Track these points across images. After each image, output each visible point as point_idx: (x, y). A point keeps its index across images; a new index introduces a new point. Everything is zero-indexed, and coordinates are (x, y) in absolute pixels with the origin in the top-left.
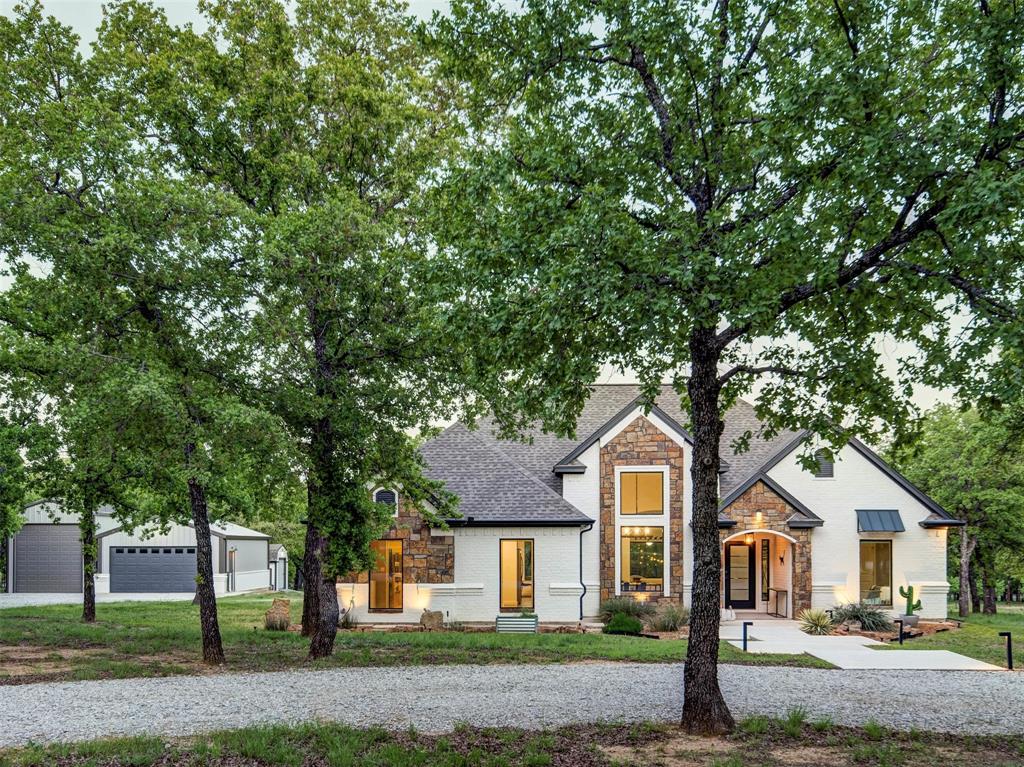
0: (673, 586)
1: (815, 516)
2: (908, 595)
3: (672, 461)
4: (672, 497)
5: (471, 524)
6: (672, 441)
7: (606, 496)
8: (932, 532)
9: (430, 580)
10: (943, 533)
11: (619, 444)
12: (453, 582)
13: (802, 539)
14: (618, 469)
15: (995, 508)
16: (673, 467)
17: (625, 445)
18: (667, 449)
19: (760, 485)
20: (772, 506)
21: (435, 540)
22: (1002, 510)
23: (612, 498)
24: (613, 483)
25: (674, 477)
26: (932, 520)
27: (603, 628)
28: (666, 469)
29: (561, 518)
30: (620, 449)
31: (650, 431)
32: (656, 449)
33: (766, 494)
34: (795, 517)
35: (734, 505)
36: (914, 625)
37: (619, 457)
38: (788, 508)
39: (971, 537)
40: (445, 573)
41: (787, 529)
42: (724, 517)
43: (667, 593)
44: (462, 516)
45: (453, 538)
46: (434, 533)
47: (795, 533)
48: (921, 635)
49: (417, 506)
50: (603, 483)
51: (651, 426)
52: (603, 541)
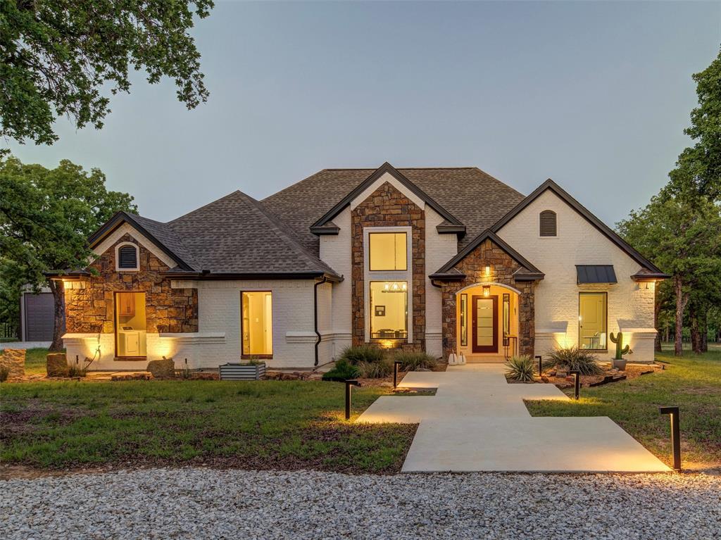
0: (415, 334)
1: (537, 270)
2: (618, 340)
3: (415, 222)
4: (414, 254)
5: (205, 276)
6: (414, 204)
7: (356, 254)
8: (642, 284)
9: (171, 330)
10: (652, 285)
11: (368, 207)
12: (196, 330)
13: (526, 291)
14: (366, 230)
15: (703, 270)
16: (415, 228)
17: (373, 209)
18: (410, 212)
19: (489, 242)
20: (499, 261)
21: (175, 292)
22: (709, 273)
23: (362, 256)
24: (362, 243)
25: (417, 237)
26: (642, 273)
27: (325, 374)
28: (409, 229)
29: (294, 271)
30: (368, 212)
31: (395, 196)
32: (400, 211)
33: (494, 251)
34: (519, 271)
35: (466, 260)
36: (622, 368)
37: (367, 220)
38: (514, 263)
39: (685, 294)
40: (186, 322)
41: (513, 282)
42: (456, 271)
43: (410, 340)
44: (198, 270)
45: (195, 291)
46: (174, 285)
47: (519, 286)
48: (624, 378)
49: (158, 260)
50: (353, 243)
51: (395, 191)
52: (354, 295)
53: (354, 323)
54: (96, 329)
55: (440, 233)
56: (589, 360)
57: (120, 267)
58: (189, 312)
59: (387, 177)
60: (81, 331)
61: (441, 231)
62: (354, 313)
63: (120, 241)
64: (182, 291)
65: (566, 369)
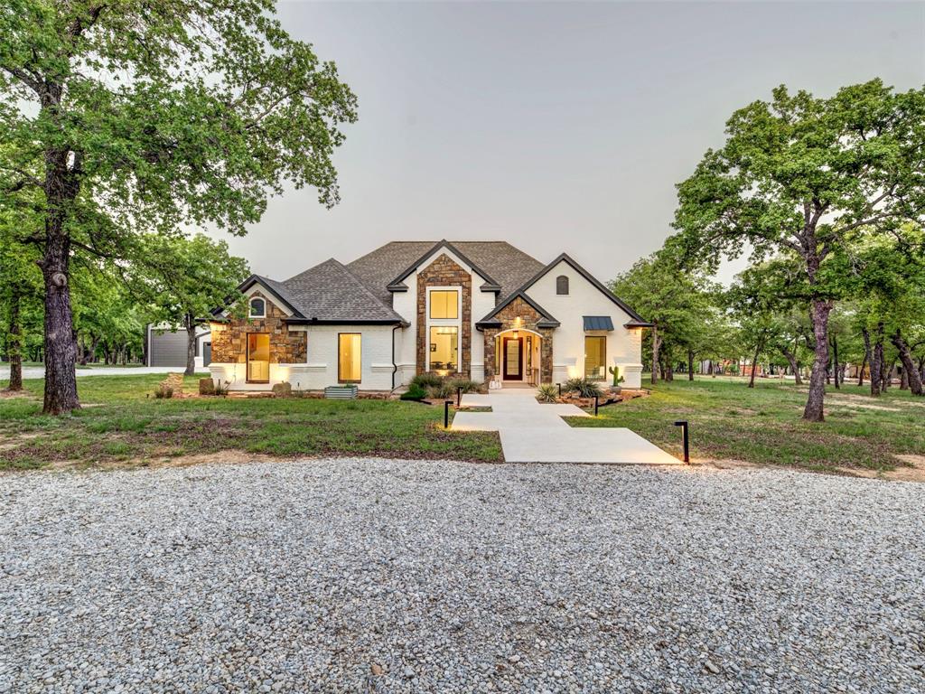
0: (463, 366)
1: (555, 320)
2: (614, 372)
3: (464, 283)
4: (463, 307)
5: (315, 322)
6: (464, 270)
7: (420, 306)
8: (632, 331)
9: (288, 361)
10: (639, 332)
11: (429, 272)
12: (306, 362)
13: (546, 335)
14: (428, 289)
15: (673, 320)
16: (464, 287)
17: (433, 273)
18: (461, 276)
19: (519, 298)
20: (527, 313)
21: (291, 333)
22: (677, 321)
23: (425, 308)
24: (425, 298)
25: (465, 294)
26: (632, 323)
27: (402, 395)
28: (459, 288)
29: (379, 319)
30: (429, 275)
31: (450, 264)
32: (453, 275)
33: (523, 305)
34: (542, 320)
35: (502, 312)
36: (618, 393)
37: (429, 281)
38: (538, 315)
39: (659, 337)
40: (298, 356)
41: (537, 328)
42: (495, 320)
43: (460, 371)
44: (309, 317)
45: (305, 333)
46: (291, 328)
47: (542, 331)
48: (621, 400)
49: (280, 310)
50: (418, 298)
51: (450, 260)
52: (418, 336)
53: (417, 357)
54: (233, 360)
55: (482, 291)
56: (594, 387)
58: (301, 349)
59: (444, 250)
60: (222, 362)
61: (483, 290)
62: (418, 350)
63: (253, 296)
64: (296, 333)
65: (579, 393)
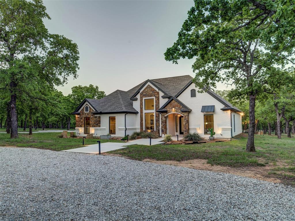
0: (156, 128)
2: (211, 131)
3: (156, 96)
4: (156, 105)
5: (101, 113)
6: (156, 90)
7: (141, 105)
8: (225, 112)
9: (94, 127)
11: (144, 92)
12: (100, 127)
14: (144, 99)
16: (156, 97)
17: (145, 92)
18: (155, 93)
19: (174, 100)
20: (177, 106)
23: (142, 106)
24: (143, 102)
25: (157, 100)
28: (154, 98)
30: (144, 93)
31: (151, 88)
32: (152, 93)
33: (175, 103)
34: (183, 109)
35: (167, 106)
37: (144, 96)
40: (97, 125)
41: (181, 112)
42: (164, 110)
43: (155, 130)
44: (99, 112)
45: (100, 117)
46: (95, 116)
47: (183, 113)
48: (205, 143)
49: (92, 110)
50: (140, 102)
51: (151, 87)
52: (141, 117)
53: (141, 125)
54: (81, 126)
55: (163, 98)
57: (86, 111)
58: (98, 122)
59: (149, 83)
62: (141, 122)
63: (85, 105)
64: (96, 117)
